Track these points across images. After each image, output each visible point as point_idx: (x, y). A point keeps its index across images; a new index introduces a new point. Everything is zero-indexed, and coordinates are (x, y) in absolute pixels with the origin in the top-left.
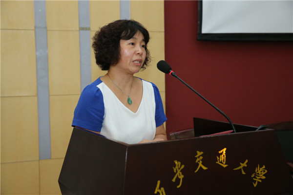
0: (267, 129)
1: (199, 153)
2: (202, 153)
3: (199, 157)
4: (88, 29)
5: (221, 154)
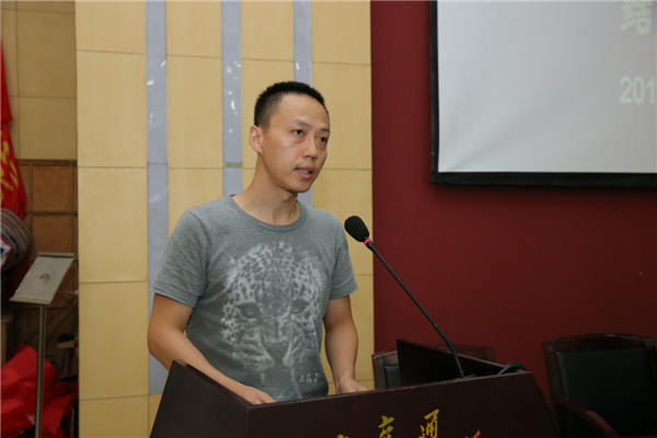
0: (521, 372)
1: (386, 420)
2: (392, 419)
3: (386, 427)
4: (239, 165)
5: (430, 420)
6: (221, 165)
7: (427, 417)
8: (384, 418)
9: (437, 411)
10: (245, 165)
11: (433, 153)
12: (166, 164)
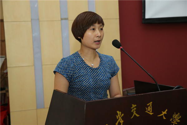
0: (181, 88)
1: (134, 106)
2: (136, 105)
3: (134, 108)
4: (66, 19)
5: (149, 106)
6: (60, 19)
7: (148, 105)
8: (133, 105)
9: (151, 103)
10: (69, 19)
11: (143, 11)
12: (38, 19)
